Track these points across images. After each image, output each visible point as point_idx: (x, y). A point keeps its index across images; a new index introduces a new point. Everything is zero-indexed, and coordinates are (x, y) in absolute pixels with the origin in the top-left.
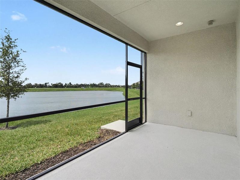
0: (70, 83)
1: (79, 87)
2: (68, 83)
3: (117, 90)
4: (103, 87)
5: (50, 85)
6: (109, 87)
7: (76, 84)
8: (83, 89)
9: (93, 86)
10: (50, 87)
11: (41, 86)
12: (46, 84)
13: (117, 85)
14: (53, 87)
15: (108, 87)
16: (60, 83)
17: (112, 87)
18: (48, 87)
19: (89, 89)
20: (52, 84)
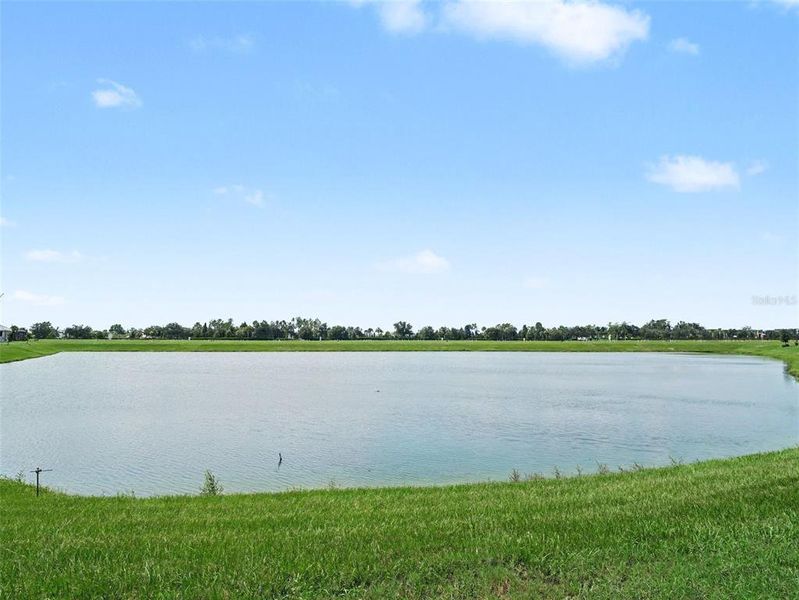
0: (539, 325)
1: (567, 339)
2: (531, 324)
3: (742, 350)
4: (667, 336)
5: (481, 332)
6: (695, 337)
7: (557, 327)
8: (583, 345)
9: (623, 335)
10: (480, 337)
11: (456, 335)
12: (468, 327)
13: (739, 328)
14: (488, 339)
15: (691, 338)
16: (508, 325)
17: (711, 339)
18: (474, 338)
19: (608, 345)
20: (484, 328)
